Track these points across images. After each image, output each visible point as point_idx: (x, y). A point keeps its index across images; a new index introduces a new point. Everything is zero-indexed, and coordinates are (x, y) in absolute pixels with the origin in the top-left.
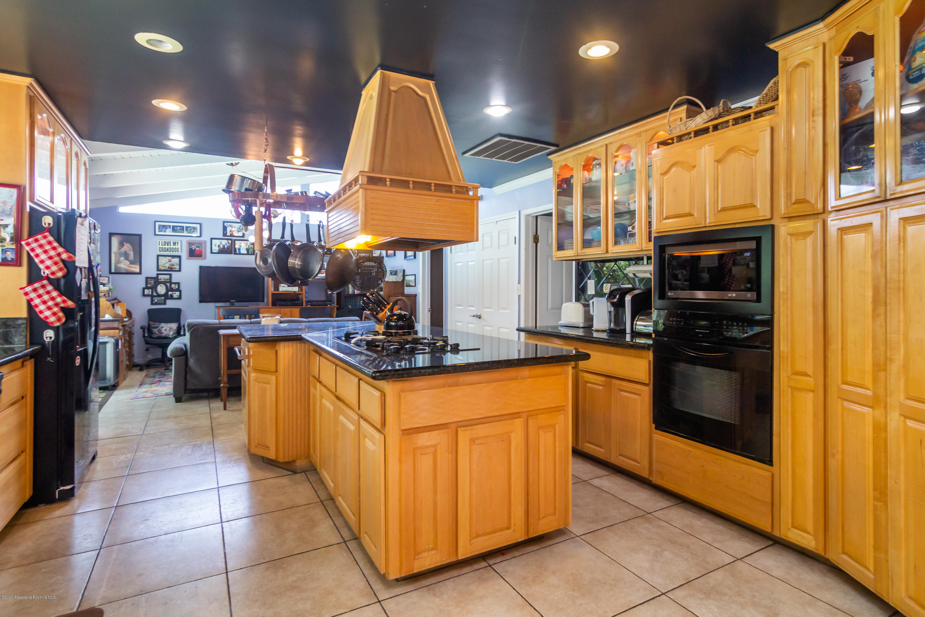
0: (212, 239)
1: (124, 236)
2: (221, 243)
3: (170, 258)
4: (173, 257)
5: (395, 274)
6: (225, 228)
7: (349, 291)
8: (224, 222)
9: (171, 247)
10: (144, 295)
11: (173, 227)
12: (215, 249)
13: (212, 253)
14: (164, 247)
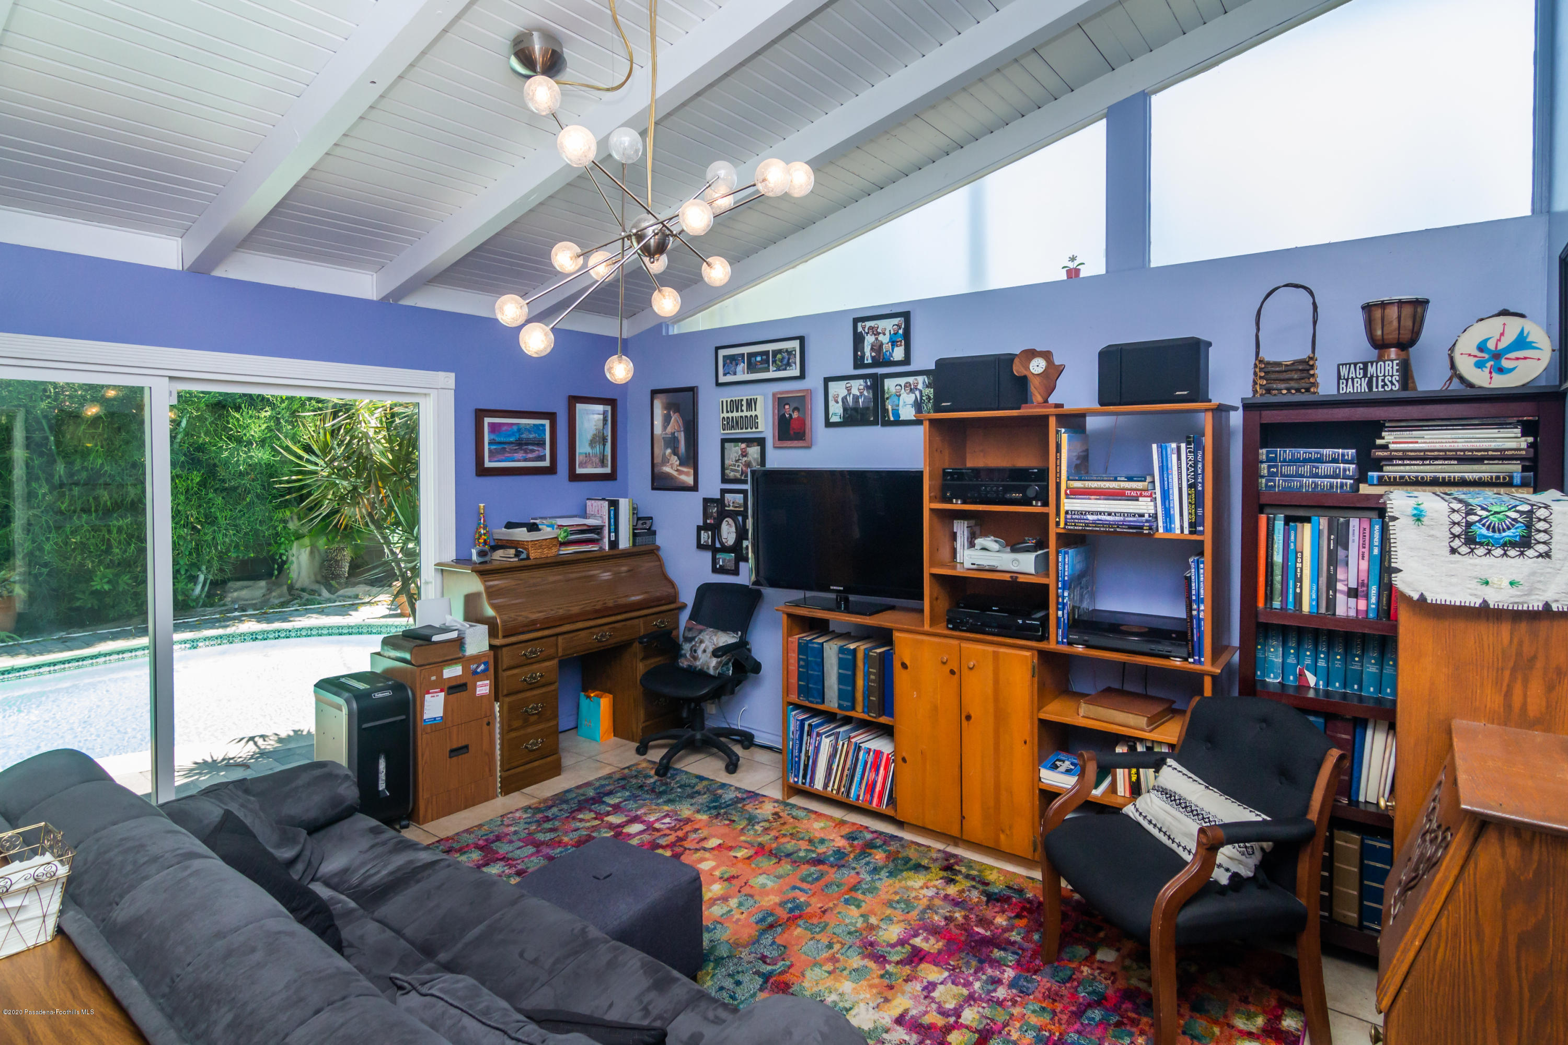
0: (827, 380)
1: (671, 394)
2: (849, 389)
3: (743, 446)
4: (749, 441)
5: (1524, 543)
6: (858, 340)
7: (1298, 598)
8: (856, 321)
9: (744, 414)
10: (700, 546)
11: (751, 355)
12: (836, 411)
13: (829, 424)
14: (730, 415)
